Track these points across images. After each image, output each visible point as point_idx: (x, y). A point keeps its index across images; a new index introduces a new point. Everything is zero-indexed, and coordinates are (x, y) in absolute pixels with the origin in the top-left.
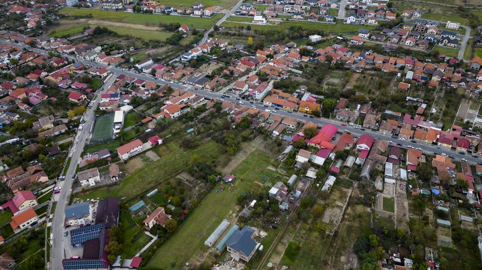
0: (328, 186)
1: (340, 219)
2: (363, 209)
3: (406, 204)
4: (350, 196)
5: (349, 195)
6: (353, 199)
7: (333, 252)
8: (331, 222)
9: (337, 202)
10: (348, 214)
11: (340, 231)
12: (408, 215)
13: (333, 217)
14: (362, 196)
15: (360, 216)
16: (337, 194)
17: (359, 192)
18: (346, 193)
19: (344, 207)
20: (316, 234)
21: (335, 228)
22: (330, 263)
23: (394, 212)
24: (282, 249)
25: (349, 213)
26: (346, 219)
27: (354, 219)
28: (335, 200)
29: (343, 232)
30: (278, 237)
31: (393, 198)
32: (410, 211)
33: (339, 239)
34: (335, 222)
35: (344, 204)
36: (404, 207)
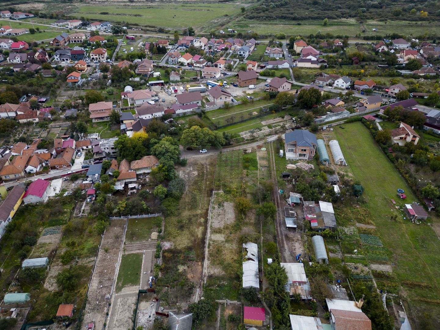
0: (249, 255)
1: (210, 214)
2: (178, 243)
3: (94, 284)
4: (203, 259)
5: (206, 263)
6: (198, 256)
7: (207, 175)
8: (220, 205)
9: (223, 239)
10: (200, 224)
11: (206, 199)
12: (98, 259)
13: (221, 211)
14: (181, 268)
15: (182, 228)
16: (228, 256)
17: (189, 276)
18: (213, 263)
19: (208, 235)
20: (234, 186)
21: (213, 199)
22: (208, 166)
23: (123, 256)
24: (261, 163)
25: (198, 228)
26: (201, 216)
27: (190, 220)
28: (227, 241)
29: (202, 199)
30: (274, 170)
31: (118, 289)
32: (93, 267)
33: (205, 189)
34: (216, 207)
35: (210, 240)
36: (101, 274)
